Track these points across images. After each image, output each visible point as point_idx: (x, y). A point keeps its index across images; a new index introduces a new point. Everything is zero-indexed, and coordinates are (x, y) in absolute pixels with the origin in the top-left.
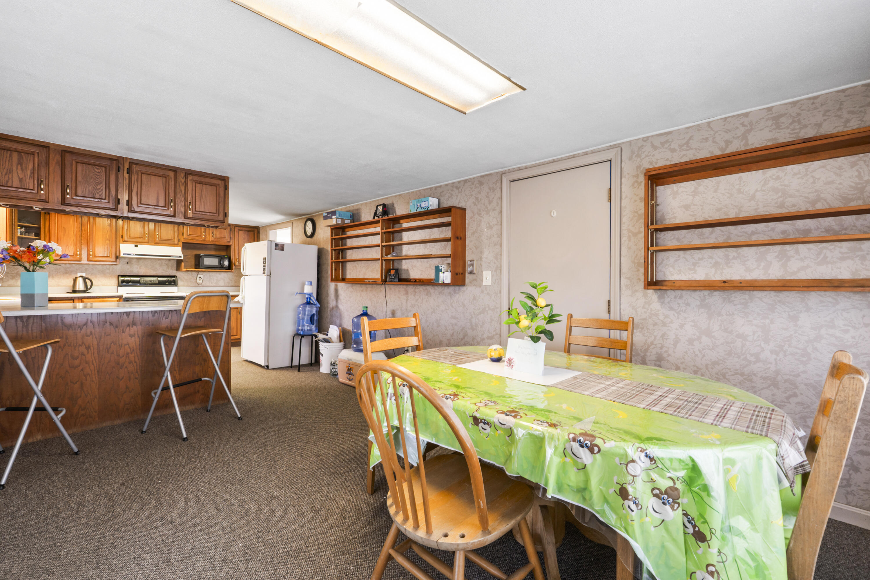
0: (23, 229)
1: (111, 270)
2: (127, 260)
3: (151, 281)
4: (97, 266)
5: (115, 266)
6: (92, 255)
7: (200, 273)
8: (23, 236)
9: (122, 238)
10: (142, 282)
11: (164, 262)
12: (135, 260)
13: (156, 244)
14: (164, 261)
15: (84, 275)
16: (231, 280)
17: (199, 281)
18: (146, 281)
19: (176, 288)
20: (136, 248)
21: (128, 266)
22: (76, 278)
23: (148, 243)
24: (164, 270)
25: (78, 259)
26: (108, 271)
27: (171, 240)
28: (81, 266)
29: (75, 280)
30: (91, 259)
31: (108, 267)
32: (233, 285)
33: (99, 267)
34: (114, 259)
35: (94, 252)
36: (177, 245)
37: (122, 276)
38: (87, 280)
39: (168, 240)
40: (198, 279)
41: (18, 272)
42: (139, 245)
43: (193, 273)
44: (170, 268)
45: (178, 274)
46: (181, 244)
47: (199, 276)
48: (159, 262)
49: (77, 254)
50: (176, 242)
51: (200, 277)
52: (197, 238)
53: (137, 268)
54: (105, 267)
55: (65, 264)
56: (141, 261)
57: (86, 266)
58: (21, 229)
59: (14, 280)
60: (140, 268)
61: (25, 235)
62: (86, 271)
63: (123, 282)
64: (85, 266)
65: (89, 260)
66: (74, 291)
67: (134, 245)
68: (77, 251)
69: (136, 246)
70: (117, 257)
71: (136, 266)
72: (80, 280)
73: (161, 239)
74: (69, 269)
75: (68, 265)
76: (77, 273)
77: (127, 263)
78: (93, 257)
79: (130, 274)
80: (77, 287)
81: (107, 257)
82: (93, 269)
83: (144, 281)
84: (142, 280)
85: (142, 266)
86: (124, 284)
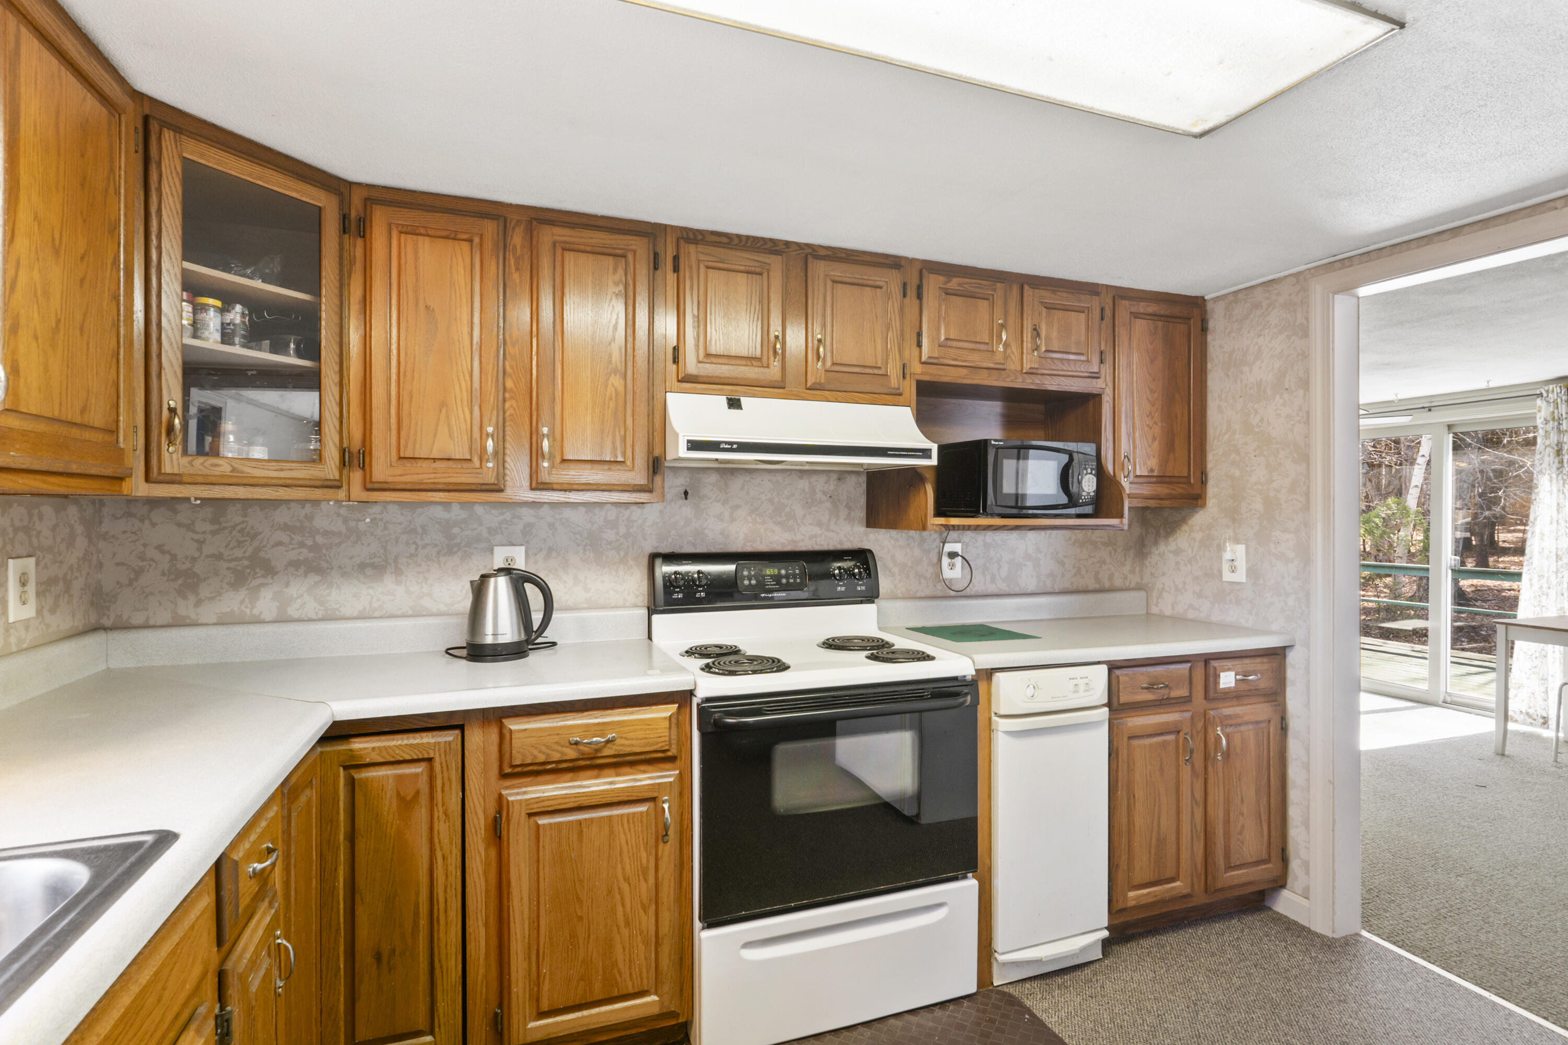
0: (237, 314)
1: (622, 530)
2: (686, 479)
3: (777, 580)
4: (567, 513)
5: (636, 512)
6: (551, 457)
7: (953, 535)
8: (237, 349)
9: (676, 360)
10: (743, 584)
11: (820, 483)
12: (713, 477)
13: (814, 389)
14: (822, 479)
15: (520, 561)
16: (1062, 564)
17: (954, 572)
18: (761, 584)
19: (869, 609)
20: (733, 412)
21: (686, 510)
22: (485, 577)
23: (779, 387)
24: (819, 524)
25: (491, 479)
26: (610, 535)
27: (869, 370)
28: (508, 515)
29: (479, 589)
30: (545, 477)
31: (612, 513)
32: (1067, 585)
33: (577, 517)
34: (639, 478)
35: (559, 441)
36: (892, 397)
37: (670, 558)
38: (528, 587)
39: (860, 370)
40: (946, 561)
41: (258, 550)
42: (744, 401)
44: (843, 513)
45: (877, 540)
46: (910, 390)
47: (949, 547)
49: (484, 448)
51: (952, 555)
52: (975, 359)
53: (720, 517)
54: (599, 516)
55: (446, 505)
56: (737, 483)
57: (527, 515)
59: (243, 593)
60: (732, 519)
62: (525, 537)
63: (670, 583)
64: (525, 511)
65: (538, 485)
66: (477, 651)
67: (723, 400)
68: (484, 436)
69: (734, 404)
70: (656, 465)
71: (717, 508)
72: (501, 588)
73: (834, 364)
74: (456, 530)
75: (456, 508)
76: (491, 551)
77: (686, 493)
78: (552, 466)
79: (694, 545)
80: (489, 628)
81: (614, 467)
82: (551, 526)
83: (753, 582)
84: (743, 578)
85: (737, 507)
86: (675, 596)
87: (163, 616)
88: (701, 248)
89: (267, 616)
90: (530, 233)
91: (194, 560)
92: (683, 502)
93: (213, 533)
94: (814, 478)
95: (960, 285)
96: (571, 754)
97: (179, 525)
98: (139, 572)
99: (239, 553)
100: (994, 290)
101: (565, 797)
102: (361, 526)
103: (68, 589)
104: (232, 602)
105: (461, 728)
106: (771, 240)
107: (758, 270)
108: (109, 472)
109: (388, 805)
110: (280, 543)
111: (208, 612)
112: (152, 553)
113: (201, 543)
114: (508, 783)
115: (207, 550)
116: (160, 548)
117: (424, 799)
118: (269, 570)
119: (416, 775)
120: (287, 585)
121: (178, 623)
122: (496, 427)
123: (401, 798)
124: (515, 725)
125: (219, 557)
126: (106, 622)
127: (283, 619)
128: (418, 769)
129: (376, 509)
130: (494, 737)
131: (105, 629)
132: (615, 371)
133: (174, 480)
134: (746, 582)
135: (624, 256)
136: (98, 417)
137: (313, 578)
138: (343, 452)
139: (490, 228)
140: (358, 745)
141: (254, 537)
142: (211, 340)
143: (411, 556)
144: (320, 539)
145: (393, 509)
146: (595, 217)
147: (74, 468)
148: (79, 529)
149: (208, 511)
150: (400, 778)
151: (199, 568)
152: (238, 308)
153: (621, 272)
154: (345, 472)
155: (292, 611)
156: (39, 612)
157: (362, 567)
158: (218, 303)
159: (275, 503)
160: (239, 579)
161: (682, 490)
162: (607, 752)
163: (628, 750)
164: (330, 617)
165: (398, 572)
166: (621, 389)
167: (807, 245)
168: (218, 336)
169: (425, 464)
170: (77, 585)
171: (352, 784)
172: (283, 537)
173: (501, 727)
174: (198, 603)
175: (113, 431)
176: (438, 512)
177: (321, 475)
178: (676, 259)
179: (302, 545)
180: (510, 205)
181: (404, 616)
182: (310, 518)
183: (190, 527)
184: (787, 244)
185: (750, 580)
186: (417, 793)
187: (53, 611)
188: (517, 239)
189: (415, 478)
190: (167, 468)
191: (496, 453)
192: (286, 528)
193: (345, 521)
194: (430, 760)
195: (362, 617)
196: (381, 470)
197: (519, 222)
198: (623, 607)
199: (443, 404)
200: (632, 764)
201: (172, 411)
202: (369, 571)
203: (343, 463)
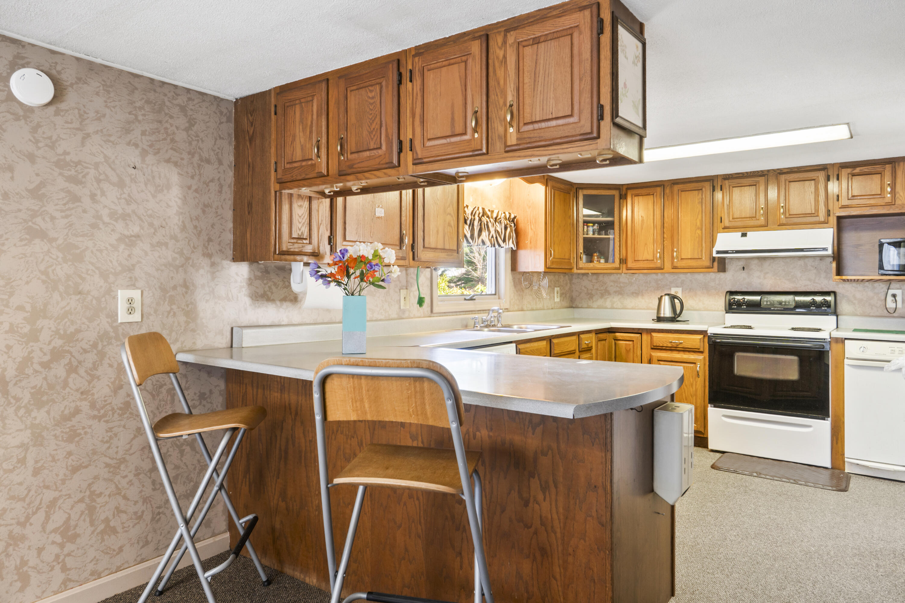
1: (716, 282)
2: (741, 264)
3: (780, 303)
4: (696, 276)
6: (677, 257)
7: (894, 285)
8: (596, 236)
9: (721, 222)
10: (764, 304)
11: (810, 262)
12: (756, 261)
13: (782, 226)
14: (811, 260)
15: (673, 292)
17: (895, 304)
18: (772, 304)
20: (744, 238)
21: (744, 274)
22: (662, 296)
23: (765, 226)
24: (810, 280)
25: (659, 265)
26: (712, 284)
27: (811, 215)
28: (676, 277)
29: (660, 299)
30: (675, 264)
33: (700, 277)
34: (707, 264)
35: (680, 252)
36: (824, 224)
38: (676, 300)
39: (806, 215)
40: (889, 298)
41: (606, 287)
42: (749, 233)
43: (876, 284)
44: (824, 275)
45: (841, 289)
46: (833, 220)
47: (891, 292)
48: (801, 262)
49: (656, 257)
50: (822, 216)
51: (892, 295)
52: (872, 202)
53: (759, 277)
55: (657, 274)
56: (766, 264)
57: (682, 277)
58: (593, 226)
60: (765, 278)
61: (599, 234)
62: (682, 284)
63: (732, 303)
65: (674, 267)
66: (659, 319)
67: (739, 234)
68: (657, 253)
69: (744, 235)
70: (714, 259)
71: (758, 274)
72: (666, 300)
73: (790, 215)
74: (659, 282)
75: (659, 274)
76: (671, 289)
77: (744, 268)
78: (678, 261)
79: (747, 288)
80: (662, 312)
81: (699, 260)
82: (691, 281)
83: (769, 303)
84: (764, 302)
85: (767, 273)
86: (733, 307)
87: (585, 306)
88: (730, 181)
89: (609, 307)
90: (671, 187)
91: (592, 290)
92: (743, 271)
93: (596, 283)
94: (806, 260)
95: (860, 170)
96: (670, 345)
97: (589, 280)
98: (580, 293)
99: (602, 288)
100: (885, 168)
101: (668, 357)
102: (632, 281)
103: (566, 296)
104: (600, 302)
105: (641, 334)
106: (761, 171)
107: (755, 184)
108: (569, 268)
109: (623, 351)
110: (612, 286)
111: (595, 305)
112: (583, 288)
113: (593, 285)
114: (653, 351)
115: (595, 287)
116: (585, 287)
117: (632, 351)
118: (609, 294)
119: (630, 344)
120: (613, 298)
121: (589, 307)
122: (661, 250)
123: (626, 350)
124: (654, 334)
125: (597, 289)
126: (574, 306)
127: (612, 308)
128: (631, 343)
129: (636, 276)
130: (649, 338)
131: (574, 308)
132: (698, 228)
133: (581, 269)
134: (765, 303)
135: (701, 189)
136: (567, 257)
137: (620, 296)
138: (620, 260)
139: (659, 189)
140: (617, 334)
141: (605, 284)
142: (591, 235)
143: (646, 290)
144: (622, 285)
145: (641, 275)
146: (692, 178)
147: (563, 267)
148: (568, 281)
149: (595, 277)
150: (626, 344)
151: (593, 292)
152: (596, 225)
153: (700, 195)
154: (621, 265)
155: (615, 306)
156: (560, 300)
157: (633, 293)
158: (592, 225)
159: (611, 274)
160: (602, 296)
161: (742, 267)
162: (680, 346)
163: (686, 347)
164: (625, 308)
165: (643, 295)
166: (700, 234)
167: (778, 169)
168: (592, 233)
169: (641, 262)
170: (568, 295)
171: (615, 344)
172: (612, 284)
173: (651, 335)
174: (593, 302)
175: (570, 259)
176: (654, 276)
177: (614, 266)
178: (721, 186)
179: (617, 286)
180: (665, 181)
181: (644, 309)
182: (619, 278)
183: (591, 281)
184: (768, 171)
185: (767, 302)
186: (630, 349)
187: (563, 301)
188: (667, 191)
189: (638, 266)
190: (580, 266)
191: (660, 257)
192: (614, 281)
193: (628, 279)
194: (633, 341)
195: (632, 309)
196: (630, 264)
197: (668, 185)
198: (718, 311)
199: (646, 244)
200: (689, 351)
201: (581, 253)
202: (634, 294)
203: (620, 263)
